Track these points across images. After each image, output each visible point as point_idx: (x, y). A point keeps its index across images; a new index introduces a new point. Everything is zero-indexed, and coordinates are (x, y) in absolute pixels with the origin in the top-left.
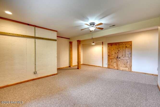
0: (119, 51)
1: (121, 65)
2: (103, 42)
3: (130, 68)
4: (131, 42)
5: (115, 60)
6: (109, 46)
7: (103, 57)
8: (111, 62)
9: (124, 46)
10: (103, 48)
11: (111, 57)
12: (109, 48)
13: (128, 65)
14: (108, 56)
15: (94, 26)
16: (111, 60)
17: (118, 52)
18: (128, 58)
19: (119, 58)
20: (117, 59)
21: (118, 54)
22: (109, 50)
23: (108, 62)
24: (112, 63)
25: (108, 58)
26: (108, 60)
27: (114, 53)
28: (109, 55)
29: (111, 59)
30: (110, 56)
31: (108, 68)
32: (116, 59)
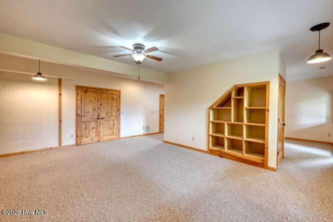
0: (101, 105)
1: (104, 131)
2: (60, 80)
3: (118, 133)
4: (120, 92)
5: (93, 124)
6: (80, 92)
7: (61, 121)
8: (86, 129)
9: (110, 97)
10: (60, 94)
11: (84, 119)
12: (79, 98)
13: (115, 130)
14: (77, 115)
15: (142, 51)
16: (84, 126)
17: (99, 106)
18: (115, 118)
19: (102, 119)
20: (98, 120)
21: (99, 110)
22: (79, 102)
23: (77, 131)
24: (87, 131)
25: (77, 120)
26: (77, 126)
27: (91, 110)
28: (79, 113)
29: (84, 123)
30: (82, 116)
31: (77, 144)
32: (96, 121)
